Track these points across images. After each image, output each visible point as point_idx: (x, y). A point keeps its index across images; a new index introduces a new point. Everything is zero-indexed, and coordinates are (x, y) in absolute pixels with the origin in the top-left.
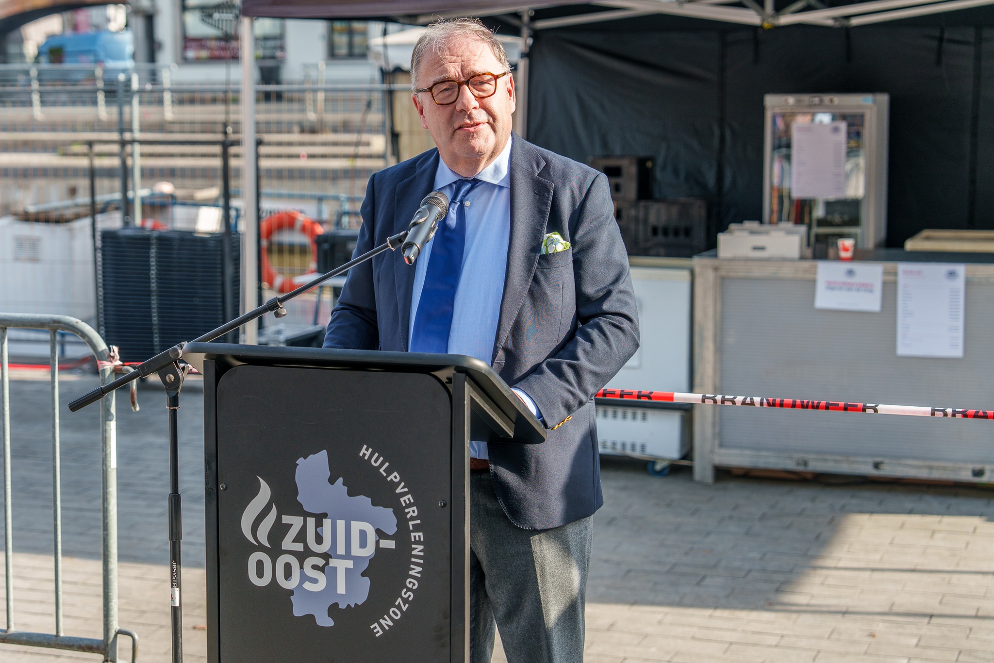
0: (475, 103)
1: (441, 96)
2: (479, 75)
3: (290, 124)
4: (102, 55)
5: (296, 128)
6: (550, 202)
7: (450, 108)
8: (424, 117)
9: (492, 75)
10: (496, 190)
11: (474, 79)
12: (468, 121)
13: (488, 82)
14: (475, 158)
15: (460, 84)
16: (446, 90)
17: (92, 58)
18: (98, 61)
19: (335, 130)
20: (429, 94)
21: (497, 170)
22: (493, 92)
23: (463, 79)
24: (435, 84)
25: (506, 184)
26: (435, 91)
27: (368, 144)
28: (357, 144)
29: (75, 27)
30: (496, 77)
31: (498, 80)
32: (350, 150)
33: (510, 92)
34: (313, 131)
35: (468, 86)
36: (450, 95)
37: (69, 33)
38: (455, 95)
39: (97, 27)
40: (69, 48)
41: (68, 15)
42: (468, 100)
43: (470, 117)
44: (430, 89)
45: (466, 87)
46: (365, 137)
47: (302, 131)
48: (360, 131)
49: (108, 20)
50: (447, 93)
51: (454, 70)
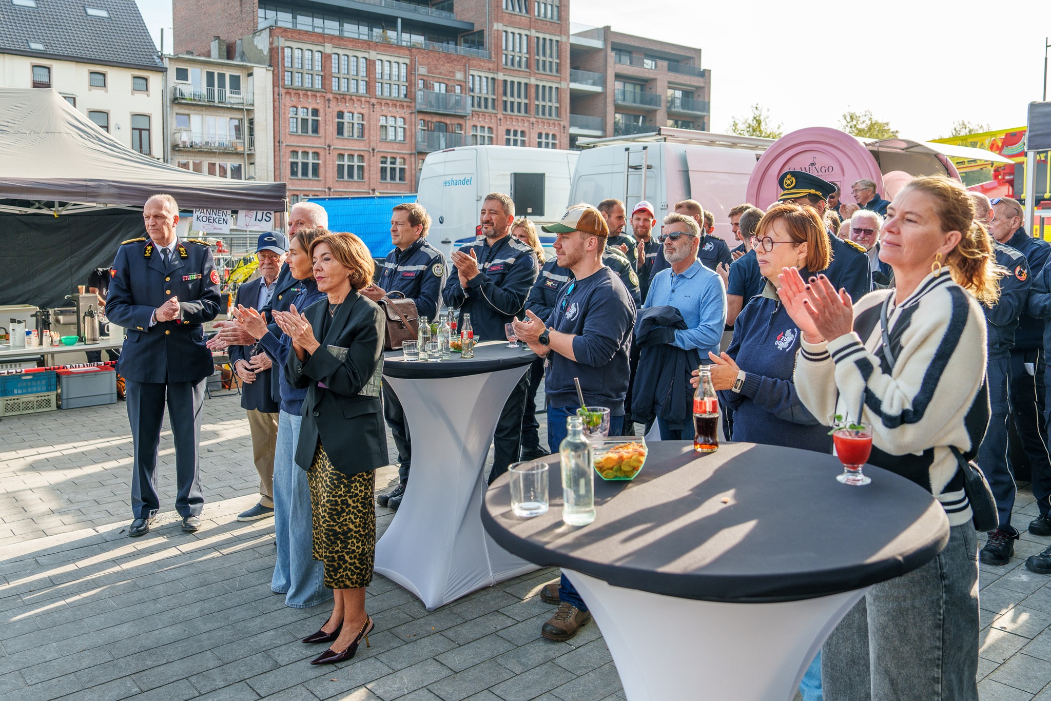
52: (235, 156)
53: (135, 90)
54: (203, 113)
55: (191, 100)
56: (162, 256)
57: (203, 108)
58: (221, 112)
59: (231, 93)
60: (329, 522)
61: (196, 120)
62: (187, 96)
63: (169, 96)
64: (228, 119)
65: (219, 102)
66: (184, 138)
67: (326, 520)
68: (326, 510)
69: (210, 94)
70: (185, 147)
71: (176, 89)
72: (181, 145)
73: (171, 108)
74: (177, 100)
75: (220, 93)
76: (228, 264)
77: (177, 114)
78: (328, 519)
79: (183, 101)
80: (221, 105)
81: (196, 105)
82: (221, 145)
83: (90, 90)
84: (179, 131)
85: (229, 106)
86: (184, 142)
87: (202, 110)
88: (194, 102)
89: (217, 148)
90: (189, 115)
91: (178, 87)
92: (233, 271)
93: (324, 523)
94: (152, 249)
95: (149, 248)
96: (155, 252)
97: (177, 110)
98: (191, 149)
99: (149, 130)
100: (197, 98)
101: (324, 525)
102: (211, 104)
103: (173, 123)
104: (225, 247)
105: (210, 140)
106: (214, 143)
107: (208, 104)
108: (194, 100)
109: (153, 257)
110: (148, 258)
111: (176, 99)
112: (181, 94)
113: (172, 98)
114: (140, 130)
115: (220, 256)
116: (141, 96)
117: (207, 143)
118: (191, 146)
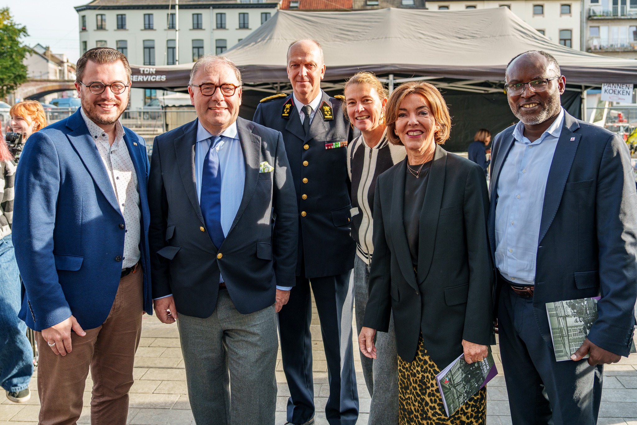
0: (222, 98)
1: (205, 90)
2: (227, 84)
3: (133, 125)
4: (71, 104)
5: (134, 126)
6: (260, 146)
7: (208, 98)
8: (193, 99)
9: (234, 86)
10: (232, 141)
11: (223, 86)
12: (217, 106)
13: (231, 89)
14: (218, 126)
15: (216, 87)
16: (208, 88)
17: (68, 105)
18: (70, 106)
19: (147, 127)
20: (199, 88)
21: (232, 131)
22: (232, 94)
23: (218, 84)
24: (203, 84)
25: (237, 138)
26: (203, 87)
27: (157, 131)
28: (154, 131)
29: (62, 97)
30: (236, 87)
31: (236, 89)
32: (152, 133)
33: (239, 95)
34: (140, 127)
35: (220, 88)
36: (210, 91)
37: (60, 98)
38: (213, 92)
39: (70, 97)
40: (60, 103)
41: (60, 93)
42: (219, 96)
43: (219, 104)
44: (200, 86)
45: (219, 89)
46: (156, 129)
47: (136, 127)
48: (155, 127)
49: (74, 95)
50: (208, 90)
51: (215, 79)
52: (633, 53)
53: (562, 13)
54: (610, 24)
55: (601, 16)
56: (302, 117)
57: (610, 21)
58: (623, 23)
59: (631, 7)
60: (439, 415)
61: (604, 29)
62: (598, 13)
63: (585, 15)
64: (628, 27)
65: (622, 15)
66: (595, 43)
67: (436, 413)
68: (435, 400)
69: (615, 10)
70: (595, 49)
71: (590, 10)
72: (593, 48)
73: (587, 23)
74: (591, 18)
75: (623, 9)
76: (627, 130)
77: (591, 27)
78: (439, 412)
79: (595, 18)
80: (623, 17)
81: (605, 19)
82: (622, 46)
83: (533, 17)
84: (592, 38)
85: (629, 17)
86: (595, 46)
87: (608, 23)
88: (603, 18)
89: (619, 49)
90: (599, 27)
91: (592, 8)
92: (630, 136)
93: (434, 415)
94: (291, 108)
95: (288, 106)
96: (293, 112)
97: (591, 24)
98: (600, 51)
99: (571, 40)
100: (605, 14)
101: (434, 418)
102: (616, 17)
103: (588, 33)
104: (624, 118)
105: (614, 43)
106: (617, 45)
107: (613, 17)
108: (603, 16)
109: (291, 118)
110: (286, 119)
111: (590, 16)
112: (594, 12)
113: (587, 15)
114: (565, 40)
115: (620, 124)
116: (566, 17)
117: (612, 45)
118: (600, 48)
